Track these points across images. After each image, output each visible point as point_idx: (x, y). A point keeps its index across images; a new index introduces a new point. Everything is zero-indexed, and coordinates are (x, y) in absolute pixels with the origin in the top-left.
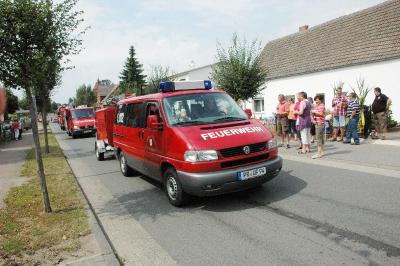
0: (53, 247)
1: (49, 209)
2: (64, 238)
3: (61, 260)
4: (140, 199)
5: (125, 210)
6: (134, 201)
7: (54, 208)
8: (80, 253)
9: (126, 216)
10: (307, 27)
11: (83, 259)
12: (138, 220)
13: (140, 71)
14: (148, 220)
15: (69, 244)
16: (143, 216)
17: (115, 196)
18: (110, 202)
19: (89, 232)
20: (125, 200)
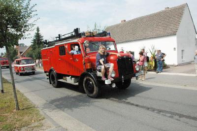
0: (29, 126)
1: (18, 109)
2: (33, 121)
4: (61, 102)
5: (55, 107)
6: (58, 103)
7: (20, 108)
8: (45, 128)
9: (57, 110)
10: (125, 21)
12: (64, 111)
14: (69, 111)
15: (36, 124)
16: (66, 109)
17: (47, 101)
18: (45, 104)
19: (44, 119)
20: (53, 103)
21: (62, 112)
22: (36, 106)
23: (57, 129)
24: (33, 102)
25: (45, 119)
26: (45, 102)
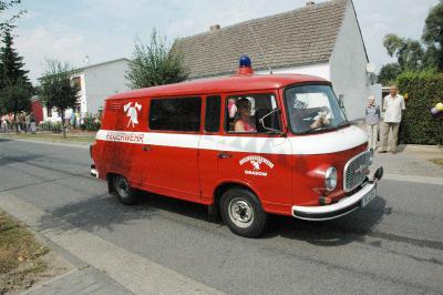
0: (12, 272)
2: (21, 259)
3: (32, 283)
4: (81, 212)
5: (68, 224)
6: (74, 215)
8: (52, 272)
9: (75, 230)
10: (218, 27)
11: (58, 277)
12: (91, 231)
13: (21, 65)
14: (104, 230)
15: (30, 265)
16: (96, 227)
17: (48, 211)
18: (43, 218)
19: (46, 252)
20: (64, 214)
21: (89, 234)
22: (21, 224)
23: (82, 273)
24: (13, 213)
25: (51, 253)
26: (42, 213)
